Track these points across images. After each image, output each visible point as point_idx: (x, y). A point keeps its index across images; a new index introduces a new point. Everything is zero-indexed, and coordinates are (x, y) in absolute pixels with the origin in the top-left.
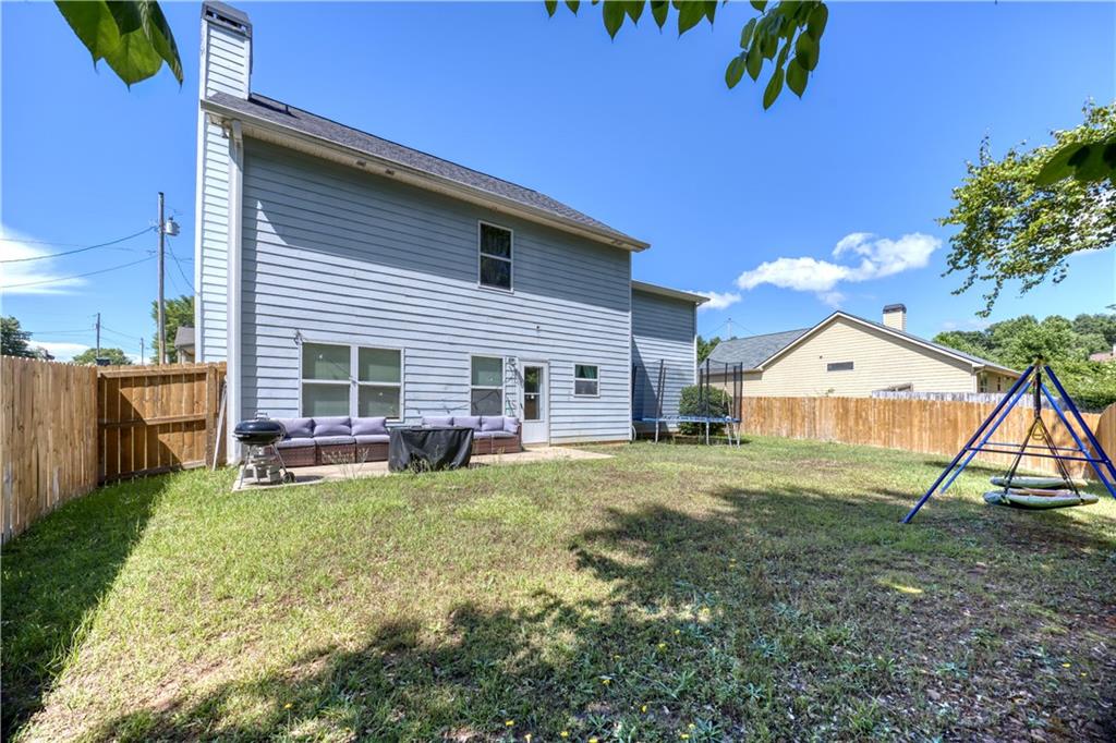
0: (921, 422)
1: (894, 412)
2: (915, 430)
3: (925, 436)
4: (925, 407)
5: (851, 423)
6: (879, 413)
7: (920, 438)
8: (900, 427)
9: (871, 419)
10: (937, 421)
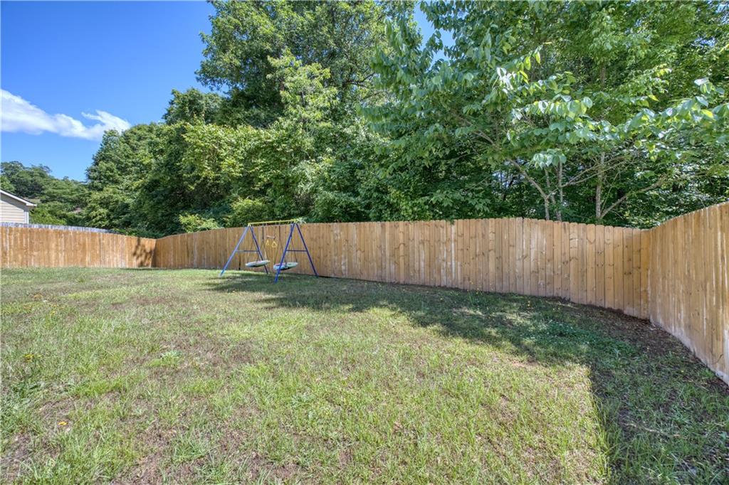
0: (57, 245)
2: (52, 252)
4: (60, 235)
7: (57, 257)
8: (38, 250)
10: (71, 244)
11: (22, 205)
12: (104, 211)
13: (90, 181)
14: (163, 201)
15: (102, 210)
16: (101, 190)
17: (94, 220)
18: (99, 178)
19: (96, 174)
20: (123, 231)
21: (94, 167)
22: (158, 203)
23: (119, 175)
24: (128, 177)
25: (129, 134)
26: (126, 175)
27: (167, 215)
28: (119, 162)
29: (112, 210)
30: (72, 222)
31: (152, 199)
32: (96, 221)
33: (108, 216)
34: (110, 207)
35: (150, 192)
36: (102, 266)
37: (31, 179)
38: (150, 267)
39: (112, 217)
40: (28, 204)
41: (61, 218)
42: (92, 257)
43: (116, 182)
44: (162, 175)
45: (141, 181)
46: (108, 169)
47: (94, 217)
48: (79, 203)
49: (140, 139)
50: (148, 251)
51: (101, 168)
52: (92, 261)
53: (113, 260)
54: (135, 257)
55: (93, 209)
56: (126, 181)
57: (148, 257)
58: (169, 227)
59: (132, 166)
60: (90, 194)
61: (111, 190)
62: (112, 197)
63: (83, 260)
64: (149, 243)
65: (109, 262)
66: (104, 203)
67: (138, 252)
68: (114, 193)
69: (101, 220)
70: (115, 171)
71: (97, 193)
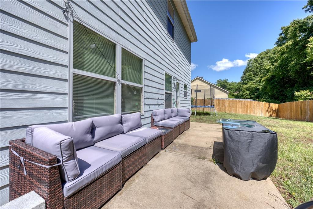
0: (239, 106)
1: (232, 103)
2: (238, 108)
3: (240, 109)
5: (221, 106)
6: (228, 104)
8: (234, 107)
9: (226, 105)
10: (243, 106)
11: (226, 92)
12: (248, 92)
13: (242, 81)
14: (277, 85)
15: (247, 92)
16: (247, 84)
17: (244, 96)
18: (246, 79)
19: (244, 78)
20: (260, 100)
21: (244, 76)
22: (274, 86)
23: (254, 77)
24: (257, 77)
25: (257, 59)
26: (257, 76)
27: (279, 92)
28: (253, 71)
29: (251, 92)
30: (237, 97)
31: (271, 85)
32: (245, 96)
33: (250, 94)
34: (250, 90)
35: (270, 81)
36: (254, 115)
37: (223, 84)
38: (275, 118)
39: (251, 94)
40: (228, 92)
41: (233, 96)
42: (250, 111)
43: (252, 80)
44: (277, 72)
45: (265, 77)
46: (249, 75)
47: (245, 95)
48: (239, 90)
49: (262, 59)
50: (274, 109)
51: (247, 75)
52: (250, 112)
53: (258, 112)
54: (268, 112)
55: (244, 92)
56: (257, 79)
57: (274, 112)
58: (281, 98)
59: (259, 71)
60: (243, 86)
61: (250, 83)
62: (251, 86)
63: (247, 112)
64: (275, 106)
65: (257, 113)
66: (248, 89)
67: (269, 110)
68: (252, 84)
69: (247, 96)
70: (252, 75)
71: (245, 85)
